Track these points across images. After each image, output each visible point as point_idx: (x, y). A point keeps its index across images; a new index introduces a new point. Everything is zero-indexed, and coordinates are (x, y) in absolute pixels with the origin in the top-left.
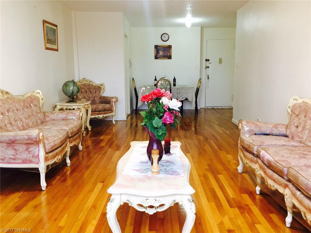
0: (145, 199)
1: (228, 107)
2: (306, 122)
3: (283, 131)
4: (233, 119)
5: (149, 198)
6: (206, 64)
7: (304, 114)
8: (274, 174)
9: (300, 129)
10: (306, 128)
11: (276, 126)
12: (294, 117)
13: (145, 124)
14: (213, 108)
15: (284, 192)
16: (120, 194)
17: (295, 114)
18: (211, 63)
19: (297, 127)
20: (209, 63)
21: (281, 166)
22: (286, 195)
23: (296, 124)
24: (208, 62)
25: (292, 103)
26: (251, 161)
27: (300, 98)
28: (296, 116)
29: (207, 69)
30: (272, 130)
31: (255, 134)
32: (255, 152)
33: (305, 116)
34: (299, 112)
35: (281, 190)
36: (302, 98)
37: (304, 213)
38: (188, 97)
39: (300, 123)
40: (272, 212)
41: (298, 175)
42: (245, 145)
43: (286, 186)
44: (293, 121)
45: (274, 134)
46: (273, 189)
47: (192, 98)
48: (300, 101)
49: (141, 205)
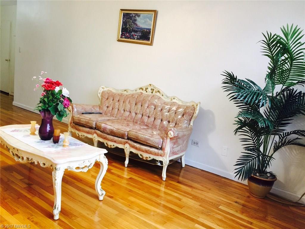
2: (114, 104)
3: (98, 110)
4: (14, 102)
5: (85, 161)
7: (112, 99)
9: (111, 108)
10: (116, 107)
11: (93, 107)
12: (104, 100)
15: (124, 147)
17: (105, 98)
19: (108, 107)
22: (126, 148)
23: (107, 106)
25: (101, 90)
27: (106, 87)
28: (106, 99)
30: (92, 110)
31: (83, 114)
33: (113, 100)
34: (108, 97)
35: (120, 146)
37: (141, 155)
39: (110, 105)
43: (125, 143)
44: (104, 103)
45: (95, 113)
46: (113, 147)
48: (106, 89)
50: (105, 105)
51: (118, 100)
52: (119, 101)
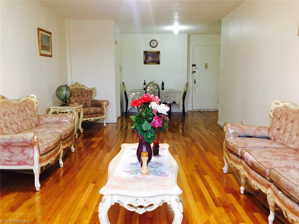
0: (135, 199)
1: (213, 110)
2: (287, 125)
3: (265, 133)
4: (218, 121)
5: (139, 199)
6: (193, 69)
7: (286, 118)
8: (257, 174)
9: (281, 131)
10: (287, 130)
11: (259, 129)
12: (275, 120)
13: (134, 128)
14: (199, 111)
15: (267, 192)
16: (112, 195)
17: (277, 118)
18: (197, 68)
19: (279, 129)
20: (196, 68)
21: (263, 167)
22: (269, 194)
23: (278, 127)
24: (194, 67)
25: (273, 106)
26: (236, 162)
27: (281, 102)
29: (194, 74)
30: (255, 133)
31: (240, 136)
32: (239, 154)
33: (286, 120)
34: (281, 116)
35: (264, 190)
36: (283, 102)
37: (285, 212)
38: (176, 101)
39: (282, 126)
40: (256, 211)
41: (280, 176)
42: (230, 147)
43: (268, 186)
44: (275, 124)
45: (257, 137)
46: (256, 188)
47: (180, 101)
48: (281, 105)
49: (131, 205)
50: (276, 127)
51: (292, 119)
52: (293, 121)
